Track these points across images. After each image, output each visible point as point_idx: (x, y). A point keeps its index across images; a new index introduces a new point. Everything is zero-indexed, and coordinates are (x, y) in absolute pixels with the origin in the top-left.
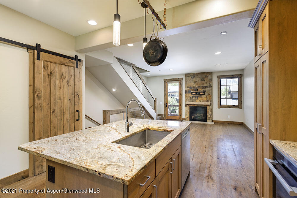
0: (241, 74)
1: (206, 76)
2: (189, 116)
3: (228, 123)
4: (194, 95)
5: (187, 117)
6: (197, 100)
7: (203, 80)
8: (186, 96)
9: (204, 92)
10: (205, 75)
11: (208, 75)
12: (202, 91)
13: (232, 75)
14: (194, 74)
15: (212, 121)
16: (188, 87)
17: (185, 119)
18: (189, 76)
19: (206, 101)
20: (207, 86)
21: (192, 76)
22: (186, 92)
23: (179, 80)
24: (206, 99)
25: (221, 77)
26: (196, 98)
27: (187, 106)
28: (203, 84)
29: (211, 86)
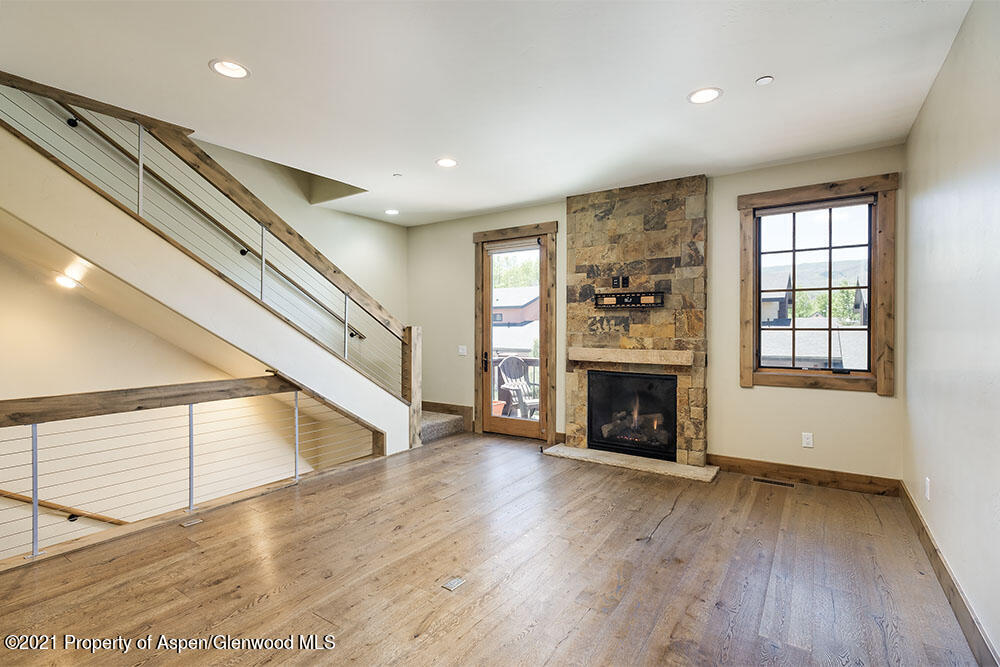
0: (886, 176)
1: (674, 204)
2: (583, 420)
3: (804, 481)
4: (608, 308)
5: (575, 427)
6: (624, 341)
7: (655, 223)
8: (571, 318)
9: (661, 293)
10: (668, 196)
11: (681, 194)
12: (651, 286)
13: (832, 186)
14: (609, 194)
15: (709, 461)
16: (579, 269)
17: (562, 439)
18: (583, 209)
19: (672, 344)
20: (678, 260)
21: (600, 207)
22: (571, 298)
23: (540, 235)
24: (670, 331)
25: (759, 203)
26: (620, 328)
27: (577, 371)
28: (659, 247)
29: (700, 260)
